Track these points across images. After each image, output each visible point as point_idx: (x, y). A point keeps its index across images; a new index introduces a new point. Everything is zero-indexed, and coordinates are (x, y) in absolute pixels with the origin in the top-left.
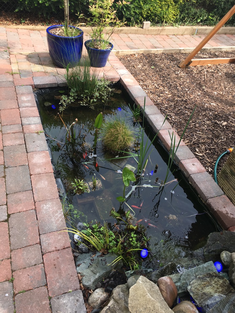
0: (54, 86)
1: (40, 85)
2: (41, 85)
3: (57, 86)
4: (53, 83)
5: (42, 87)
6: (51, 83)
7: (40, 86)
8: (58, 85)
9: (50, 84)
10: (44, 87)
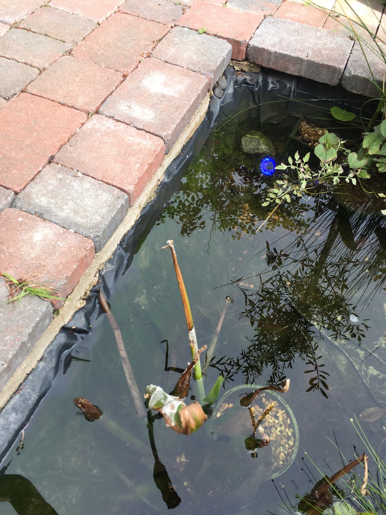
0: (323, 78)
1: (269, 53)
2: (272, 57)
3: (335, 82)
4: (323, 65)
5: (271, 65)
6: (316, 60)
7: (265, 56)
8: (341, 80)
9: (311, 64)
10: (279, 67)
